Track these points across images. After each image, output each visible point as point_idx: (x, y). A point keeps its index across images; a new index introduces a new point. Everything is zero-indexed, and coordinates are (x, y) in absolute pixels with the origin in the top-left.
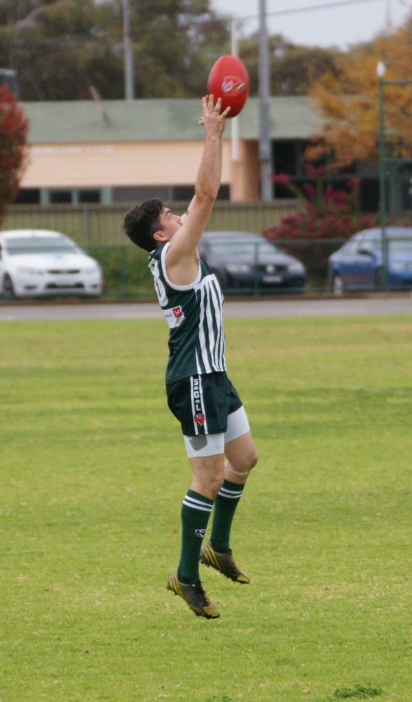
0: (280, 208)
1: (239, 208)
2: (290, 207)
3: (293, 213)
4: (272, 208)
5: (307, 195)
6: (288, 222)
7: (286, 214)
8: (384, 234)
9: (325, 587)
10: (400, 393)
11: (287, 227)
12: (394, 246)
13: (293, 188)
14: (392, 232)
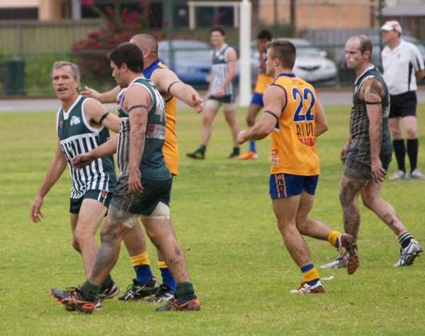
0: (87, 25)
1: (47, 25)
2: (93, 25)
3: (96, 30)
4: (80, 25)
5: (108, 15)
6: (93, 36)
7: (91, 30)
8: (171, 46)
9: (245, 315)
10: (223, 167)
11: (92, 40)
12: (178, 55)
13: (96, 10)
14: (177, 44)
